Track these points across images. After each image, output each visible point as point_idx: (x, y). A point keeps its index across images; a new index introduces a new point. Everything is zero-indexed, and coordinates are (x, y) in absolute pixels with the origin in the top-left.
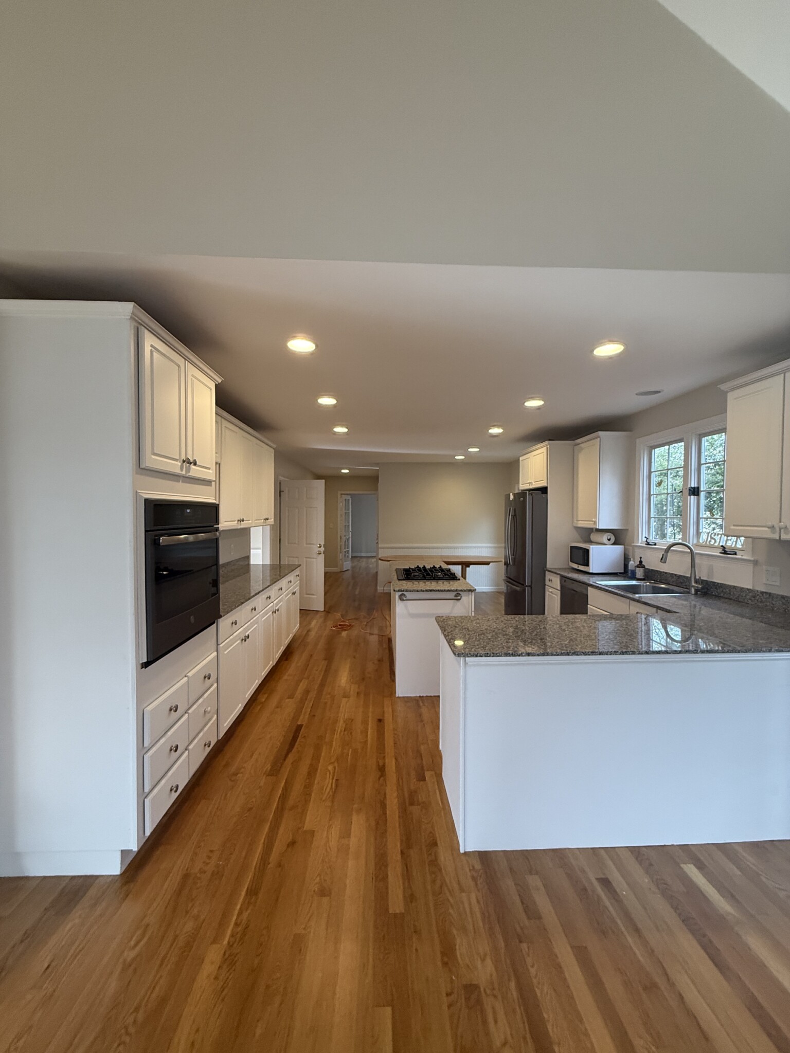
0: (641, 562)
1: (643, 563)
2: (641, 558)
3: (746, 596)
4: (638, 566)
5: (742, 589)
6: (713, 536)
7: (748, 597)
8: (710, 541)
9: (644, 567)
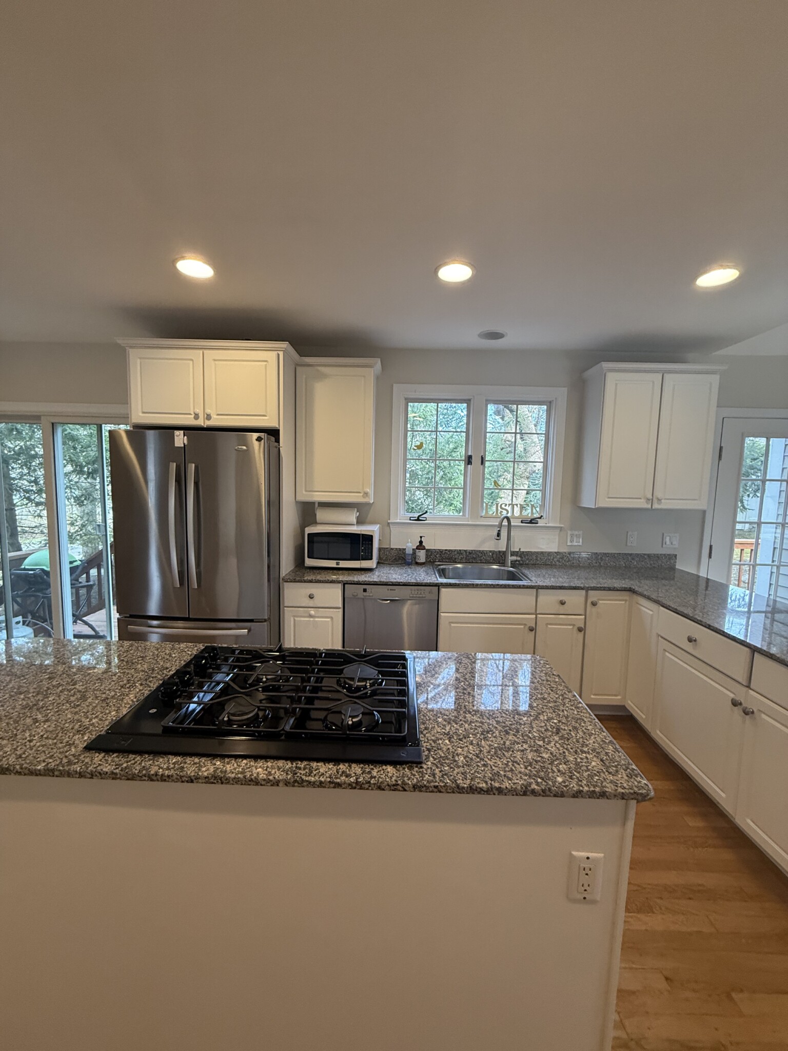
0: (421, 542)
1: (423, 544)
2: (421, 537)
3: (553, 559)
4: (418, 548)
5: (549, 554)
6: (503, 506)
7: (555, 560)
8: (501, 512)
9: (424, 548)
